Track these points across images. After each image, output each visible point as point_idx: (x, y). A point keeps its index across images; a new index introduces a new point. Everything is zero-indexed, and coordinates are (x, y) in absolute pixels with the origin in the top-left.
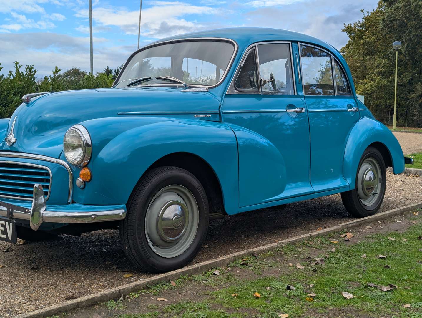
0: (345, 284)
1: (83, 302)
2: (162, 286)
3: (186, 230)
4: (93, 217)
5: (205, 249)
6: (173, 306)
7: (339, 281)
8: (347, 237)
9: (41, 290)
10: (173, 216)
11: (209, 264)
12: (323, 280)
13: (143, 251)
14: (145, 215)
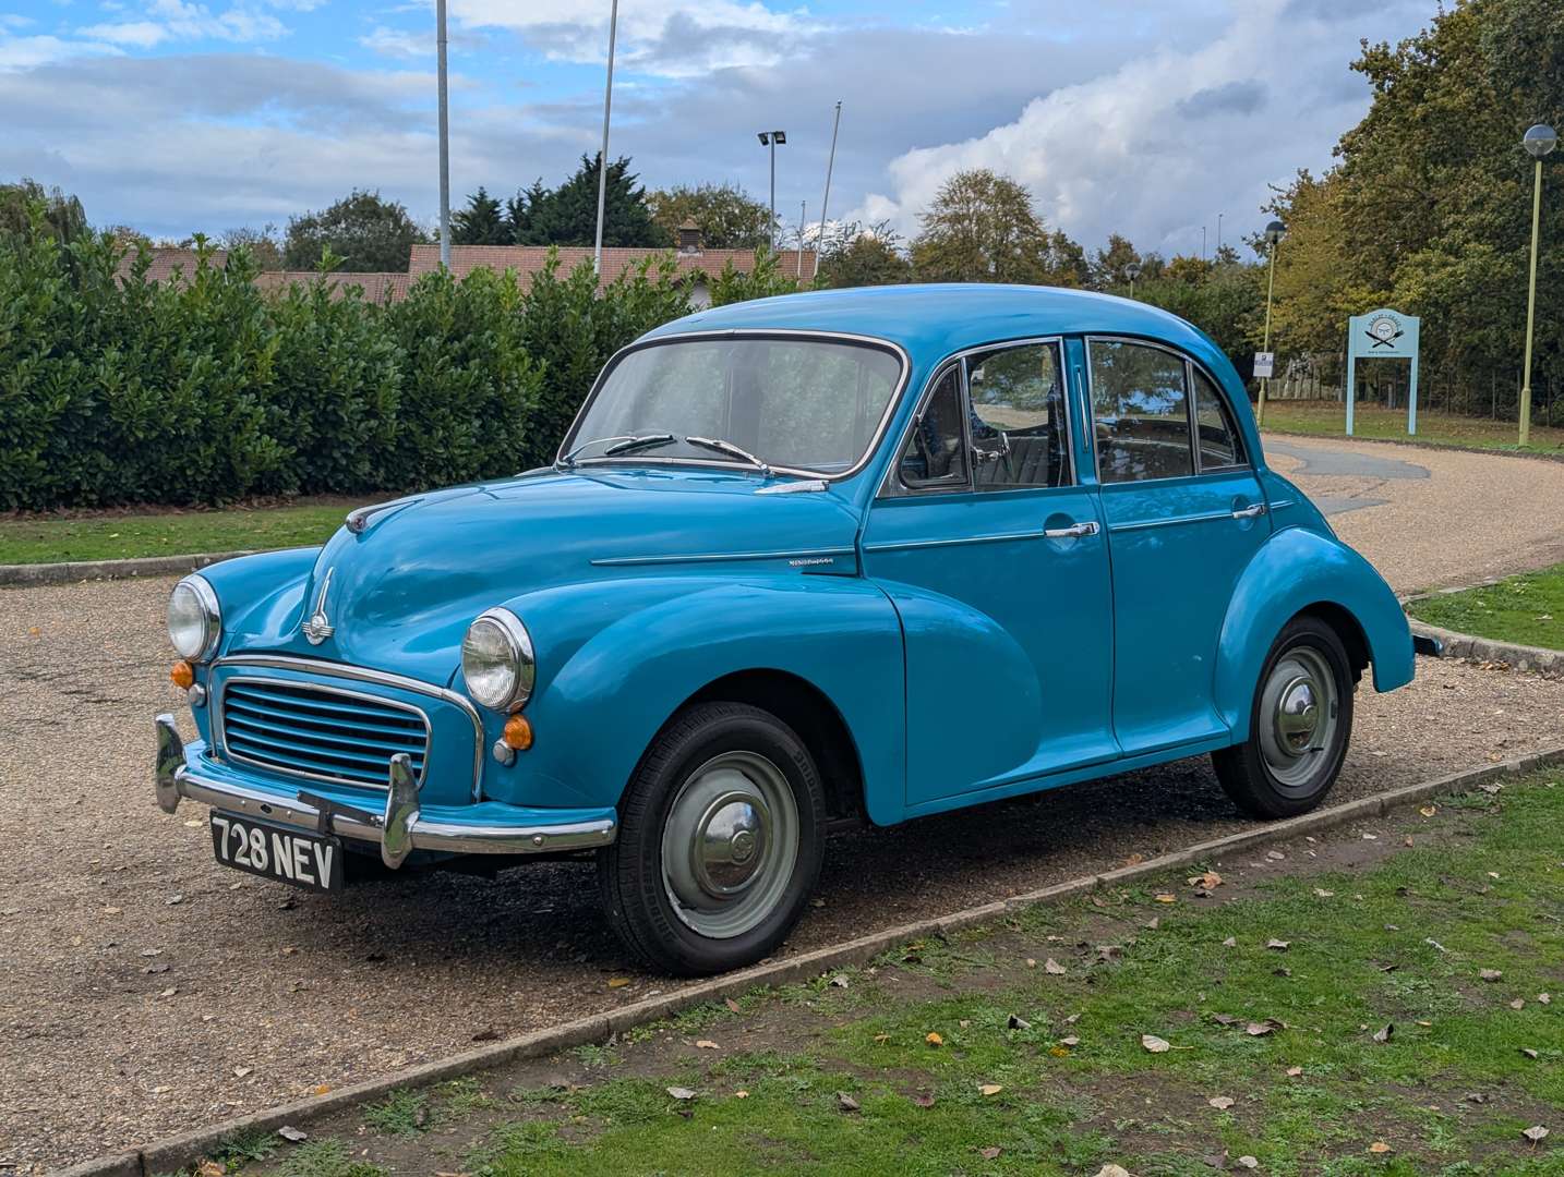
0: (1159, 1017)
1: (526, 1048)
2: (706, 1012)
3: (765, 866)
4: (538, 839)
5: (815, 911)
6: (734, 1063)
7: (1144, 1008)
8: (1204, 885)
9: (408, 1015)
10: (732, 831)
11: (824, 958)
12: (1105, 1004)
13: (657, 921)
14: (663, 831)
